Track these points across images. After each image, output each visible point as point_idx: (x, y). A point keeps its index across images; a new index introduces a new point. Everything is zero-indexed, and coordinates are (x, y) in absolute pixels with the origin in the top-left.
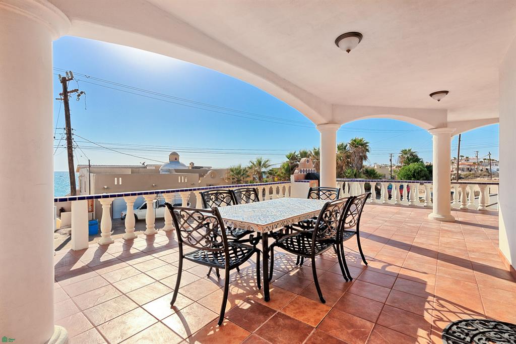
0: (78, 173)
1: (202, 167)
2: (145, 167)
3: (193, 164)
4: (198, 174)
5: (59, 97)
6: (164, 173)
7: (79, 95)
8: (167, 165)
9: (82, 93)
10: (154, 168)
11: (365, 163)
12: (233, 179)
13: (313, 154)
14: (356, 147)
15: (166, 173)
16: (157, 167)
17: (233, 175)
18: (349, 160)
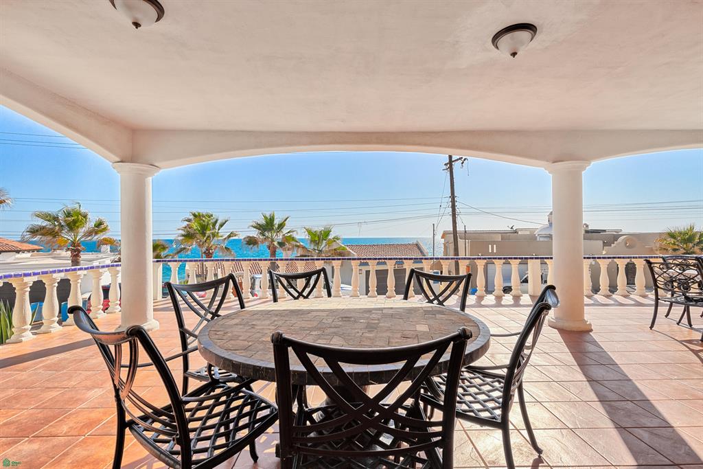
0: (443, 240)
1: (604, 231)
2: (516, 232)
3: (587, 226)
4: (601, 242)
5: (445, 167)
6: (541, 239)
7: (462, 163)
8: (545, 229)
9: (465, 160)
10: (528, 233)
12: (675, 250)
15: (546, 240)
16: (532, 231)
17: (674, 244)
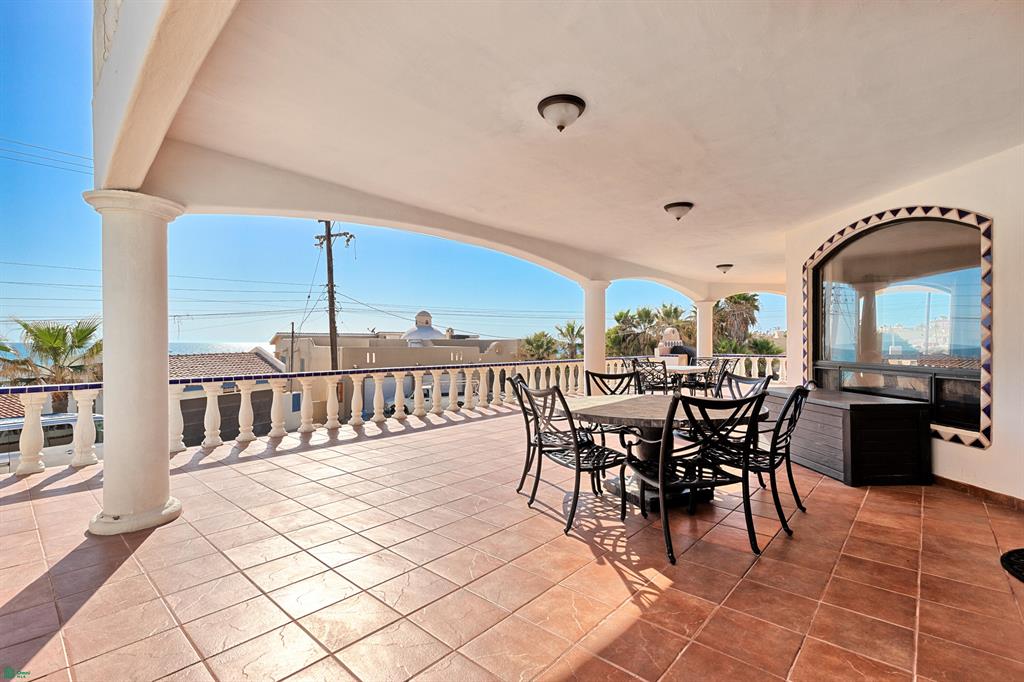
0: (274, 346)
1: (468, 337)
2: (377, 336)
3: (452, 331)
6: (413, 346)
7: (348, 240)
8: (411, 333)
11: (751, 329)
12: (532, 355)
13: (662, 314)
14: (735, 303)
15: (418, 346)
17: (531, 350)
18: (724, 324)
